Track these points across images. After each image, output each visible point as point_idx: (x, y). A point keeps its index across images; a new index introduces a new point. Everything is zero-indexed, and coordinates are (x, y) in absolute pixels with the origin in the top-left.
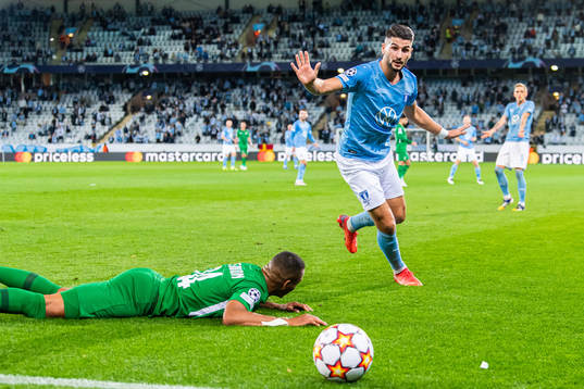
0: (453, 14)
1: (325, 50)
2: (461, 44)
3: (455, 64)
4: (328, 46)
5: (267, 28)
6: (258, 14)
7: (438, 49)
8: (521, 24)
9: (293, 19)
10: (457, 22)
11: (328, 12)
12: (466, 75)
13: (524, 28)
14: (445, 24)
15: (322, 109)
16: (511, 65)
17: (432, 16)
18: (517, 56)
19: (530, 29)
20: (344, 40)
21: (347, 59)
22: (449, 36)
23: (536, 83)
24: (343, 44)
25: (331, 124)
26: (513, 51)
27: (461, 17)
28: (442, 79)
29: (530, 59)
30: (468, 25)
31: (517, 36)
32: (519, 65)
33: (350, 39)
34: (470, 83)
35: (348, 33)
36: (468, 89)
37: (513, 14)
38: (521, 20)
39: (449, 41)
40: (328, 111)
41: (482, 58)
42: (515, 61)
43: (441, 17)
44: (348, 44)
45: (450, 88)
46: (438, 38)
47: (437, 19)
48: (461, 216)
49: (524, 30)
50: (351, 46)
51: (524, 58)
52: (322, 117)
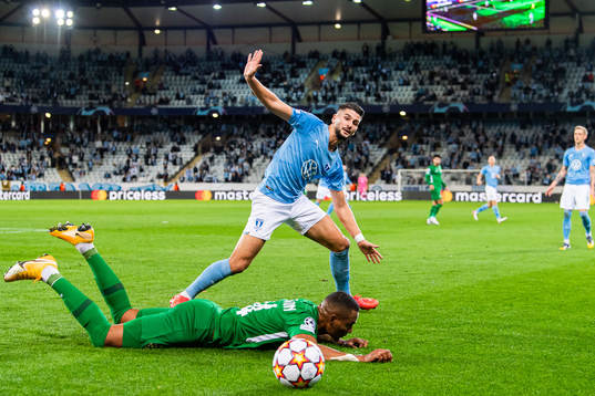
0: (512, 59)
1: (387, 93)
2: (520, 88)
3: (514, 107)
4: (390, 90)
5: (332, 73)
6: (323, 59)
7: (498, 92)
8: (579, 69)
9: (357, 64)
10: (517, 67)
11: (391, 56)
12: (525, 118)
13: (582, 72)
14: (505, 68)
15: (384, 151)
16: (569, 109)
17: (492, 61)
18: (575, 100)
19: (588, 73)
20: (406, 83)
21: (409, 102)
22: (507, 80)
24: (405, 88)
25: (393, 165)
26: (571, 95)
27: (521, 62)
28: (501, 122)
29: (588, 103)
30: (526, 69)
31: (575, 80)
32: (577, 108)
33: (412, 83)
34: (529, 126)
35: (410, 77)
36: (527, 132)
37: (571, 59)
38: (579, 65)
39: (509, 84)
40: (391, 152)
41: (540, 101)
42: (573, 105)
43: (501, 61)
44: (410, 88)
45: (509, 130)
46: (497, 83)
47: (497, 65)
48: (520, 255)
49: (583, 74)
50: (413, 90)
51: (583, 101)
52: (384, 157)
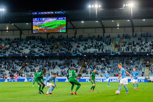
0: (57, 41)
1: (22, 51)
2: (60, 49)
3: (58, 55)
4: (23, 50)
5: (6, 45)
6: (3, 41)
7: (53, 50)
8: (76, 44)
9: (13, 42)
10: (58, 43)
11: (22, 40)
12: (61, 58)
13: (77, 44)
14: (55, 44)
15: (21, 67)
16: (73, 55)
17: (51, 41)
18: (75, 52)
19: (78, 45)
21: (28, 53)
22: (56, 47)
23: (80, 60)
24: (27, 49)
25: (23, 71)
26: (73, 51)
27: (60, 42)
28: (54, 59)
29: (78, 53)
30: (61, 44)
31: (75, 47)
32: (75, 55)
33: (29, 48)
35: (28, 46)
36: (62, 61)
37: (73, 41)
38: (76, 43)
40: (22, 68)
41: (65, 53)
42: (74, 54)
43: (54, 42)
44: (28, 49)
46: (53, 48)
47: (53, 42)
49: (77, 45)
50: (29, 50)
51: (77, 53)
52: (21, 69)
